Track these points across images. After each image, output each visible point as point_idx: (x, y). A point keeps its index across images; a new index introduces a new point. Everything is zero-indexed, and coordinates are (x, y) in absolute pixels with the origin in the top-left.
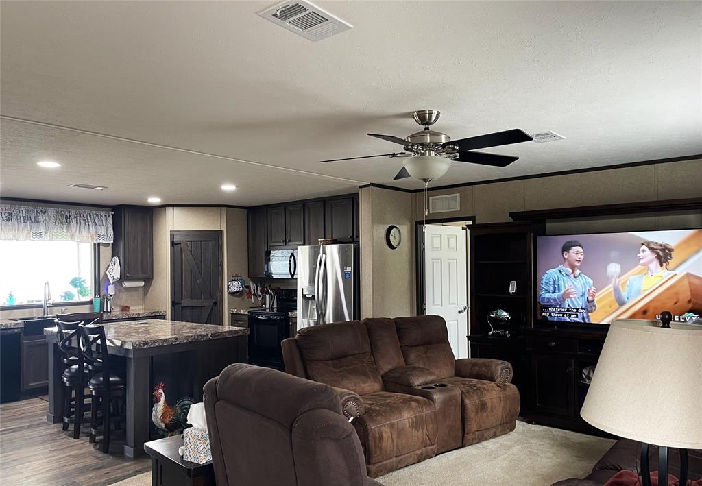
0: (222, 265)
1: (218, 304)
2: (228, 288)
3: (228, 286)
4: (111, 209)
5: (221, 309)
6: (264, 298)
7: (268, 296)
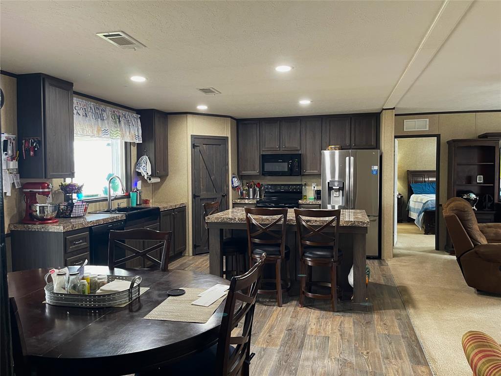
0: (228, 165)
1: (225, 196)
2: (232, 183)
3: (232, 181)
4: (135, 112)
5: (228, 199)
6: (248, 191)
7: (251, 190)
